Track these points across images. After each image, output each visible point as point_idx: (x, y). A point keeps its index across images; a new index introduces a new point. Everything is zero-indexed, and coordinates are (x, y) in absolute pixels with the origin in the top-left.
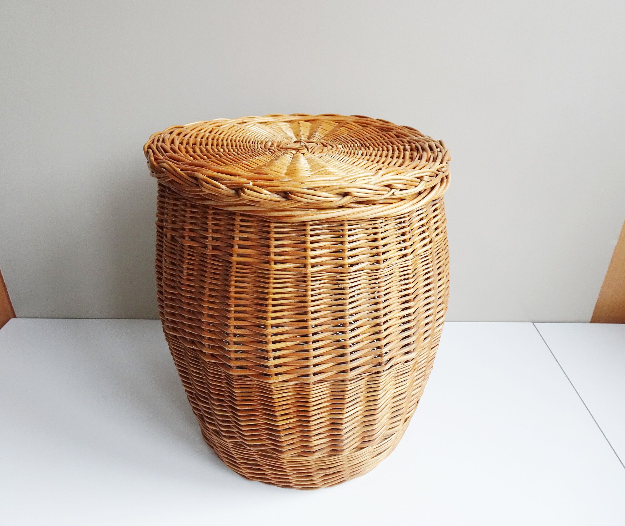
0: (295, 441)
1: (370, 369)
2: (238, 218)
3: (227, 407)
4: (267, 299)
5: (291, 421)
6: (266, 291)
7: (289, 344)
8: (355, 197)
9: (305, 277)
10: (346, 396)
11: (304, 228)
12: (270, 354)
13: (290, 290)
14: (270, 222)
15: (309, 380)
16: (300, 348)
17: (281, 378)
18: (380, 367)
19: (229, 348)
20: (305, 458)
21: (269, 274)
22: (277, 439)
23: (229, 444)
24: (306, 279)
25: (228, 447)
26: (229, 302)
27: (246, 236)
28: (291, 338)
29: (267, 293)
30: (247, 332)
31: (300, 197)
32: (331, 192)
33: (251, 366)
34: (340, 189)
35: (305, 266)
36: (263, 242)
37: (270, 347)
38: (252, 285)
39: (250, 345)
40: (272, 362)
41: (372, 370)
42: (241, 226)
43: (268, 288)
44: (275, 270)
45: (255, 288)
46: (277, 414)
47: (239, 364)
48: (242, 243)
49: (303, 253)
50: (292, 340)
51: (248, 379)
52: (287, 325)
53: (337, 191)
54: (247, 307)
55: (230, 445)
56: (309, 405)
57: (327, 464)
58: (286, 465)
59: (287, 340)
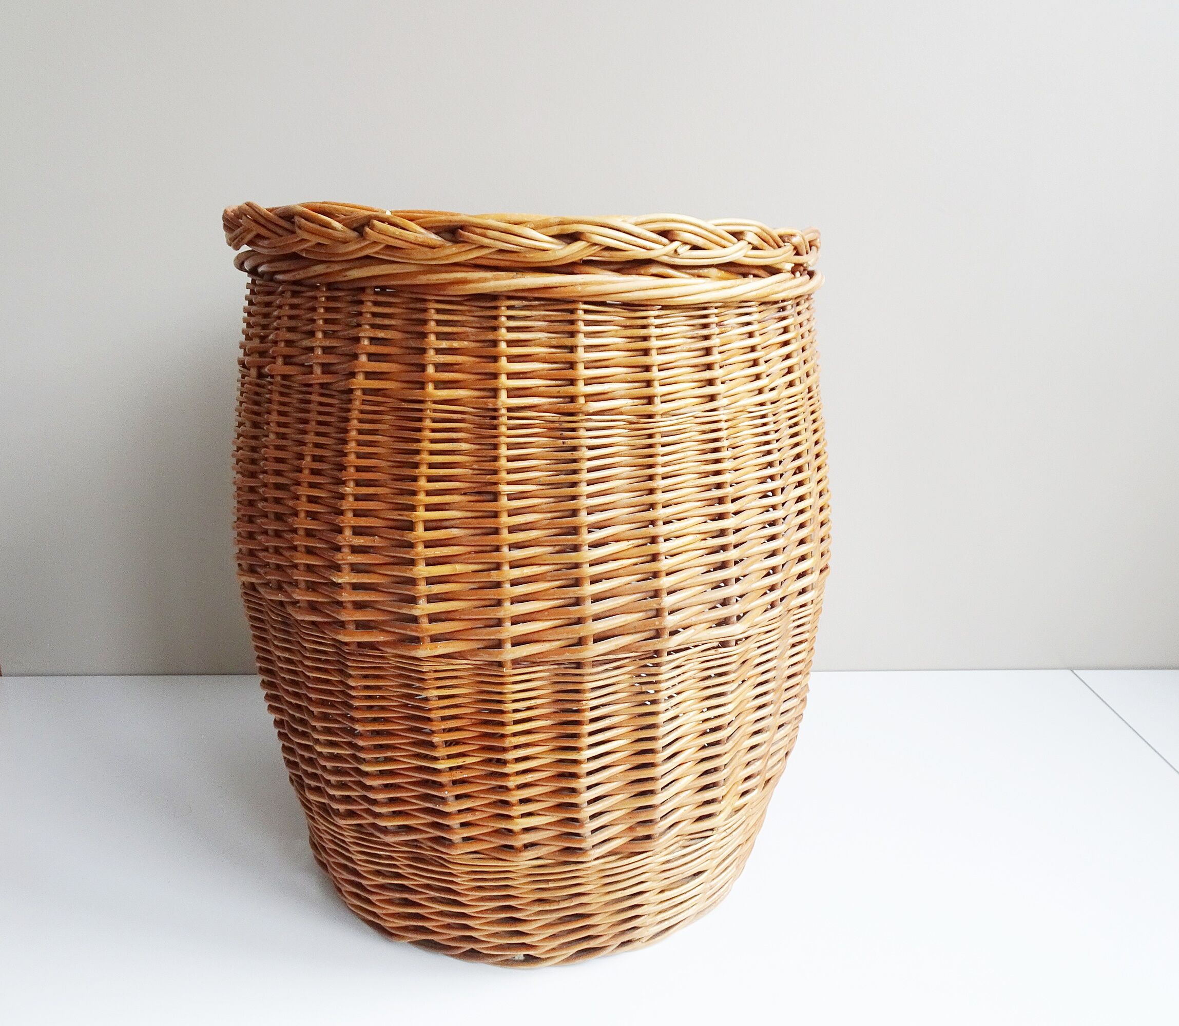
0: (478, 816)
1: (638, 644)
2: (369, 297)
3: (339, 732)
4: (416, 465)
5: (468, 760)
6: (415, 446)
7: (459, 568)
8: (595, 244)
9: (495, 418)
10: (584, 702)
11: (494, 313)
12: (420, 587)
13: (464, 446)
14: (425, 300)
15: (501, 653)
16: (483, 578)
17: (443, 648)
18: (659, 642)
19: (341, 577)
20: (500, 863)
21: (421, 410)
22: (438, 807)
23: (345, 833)
24: (495, 422)
25: (344, 842)
26: (344, 475)
27: (381, 334)
28: (465, 554)
29: (418, 452)
30: (376, 541)
31: (481, 235)
32: (545, 230)
33: (384, 622)
34: (561, 223)
35: (495, 392)
36: (413, 344)
37: (419, 570)
38: (389, 439)
39: (381, 572)
40: (423, 608)
41: (641, 647)
42: (374, 315)
43: (419, 441)
44: (435, 402)
45: (395, 443)
46: (436, 739)
47: (360, 616)
48: (374, 349)
49: (490, 367)
50: (465, 559)
51: (378, 653)
52: (456, 524)
53: (556, 230)
54: (378, 486)
55: (349, 837)
56: (503, 718)
57: (551, 885)
58: (463, 882)
59: (456, 559)
